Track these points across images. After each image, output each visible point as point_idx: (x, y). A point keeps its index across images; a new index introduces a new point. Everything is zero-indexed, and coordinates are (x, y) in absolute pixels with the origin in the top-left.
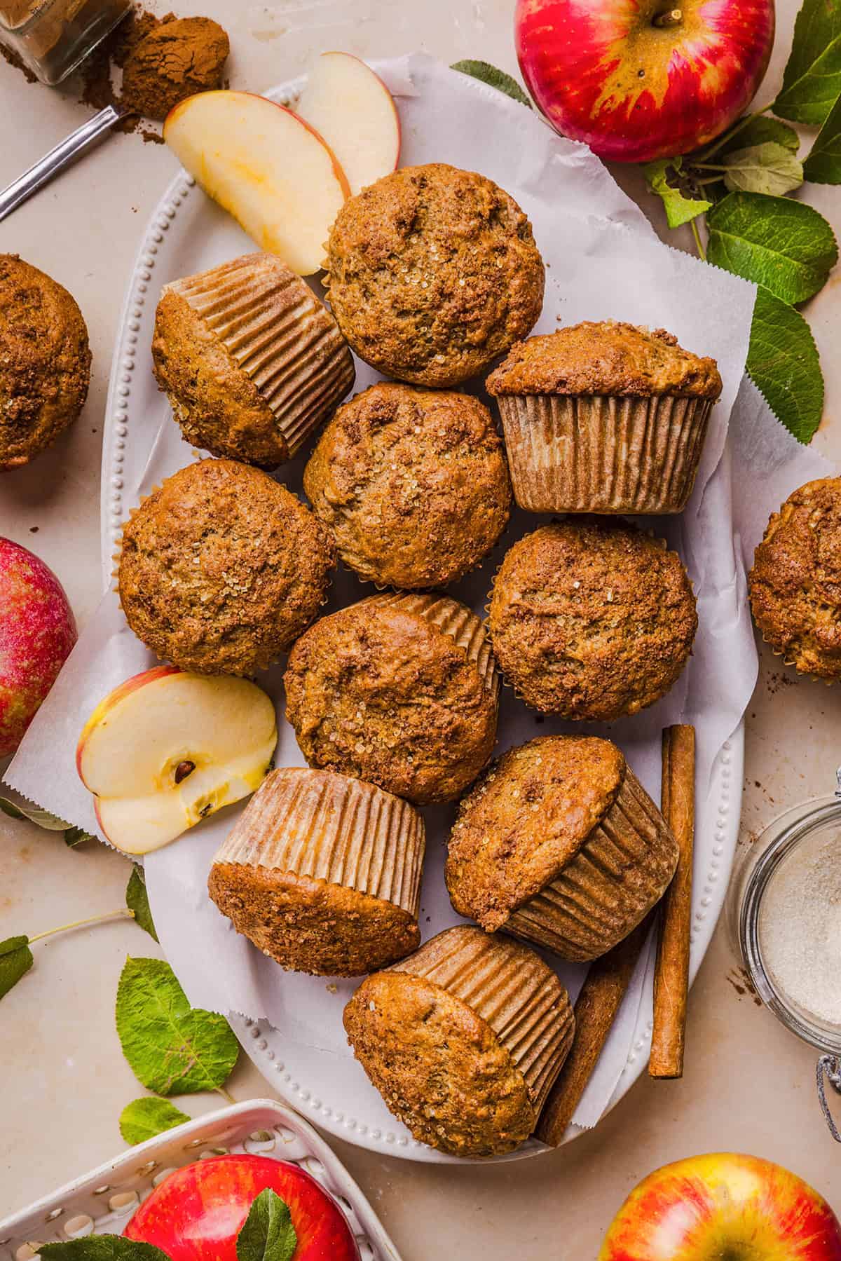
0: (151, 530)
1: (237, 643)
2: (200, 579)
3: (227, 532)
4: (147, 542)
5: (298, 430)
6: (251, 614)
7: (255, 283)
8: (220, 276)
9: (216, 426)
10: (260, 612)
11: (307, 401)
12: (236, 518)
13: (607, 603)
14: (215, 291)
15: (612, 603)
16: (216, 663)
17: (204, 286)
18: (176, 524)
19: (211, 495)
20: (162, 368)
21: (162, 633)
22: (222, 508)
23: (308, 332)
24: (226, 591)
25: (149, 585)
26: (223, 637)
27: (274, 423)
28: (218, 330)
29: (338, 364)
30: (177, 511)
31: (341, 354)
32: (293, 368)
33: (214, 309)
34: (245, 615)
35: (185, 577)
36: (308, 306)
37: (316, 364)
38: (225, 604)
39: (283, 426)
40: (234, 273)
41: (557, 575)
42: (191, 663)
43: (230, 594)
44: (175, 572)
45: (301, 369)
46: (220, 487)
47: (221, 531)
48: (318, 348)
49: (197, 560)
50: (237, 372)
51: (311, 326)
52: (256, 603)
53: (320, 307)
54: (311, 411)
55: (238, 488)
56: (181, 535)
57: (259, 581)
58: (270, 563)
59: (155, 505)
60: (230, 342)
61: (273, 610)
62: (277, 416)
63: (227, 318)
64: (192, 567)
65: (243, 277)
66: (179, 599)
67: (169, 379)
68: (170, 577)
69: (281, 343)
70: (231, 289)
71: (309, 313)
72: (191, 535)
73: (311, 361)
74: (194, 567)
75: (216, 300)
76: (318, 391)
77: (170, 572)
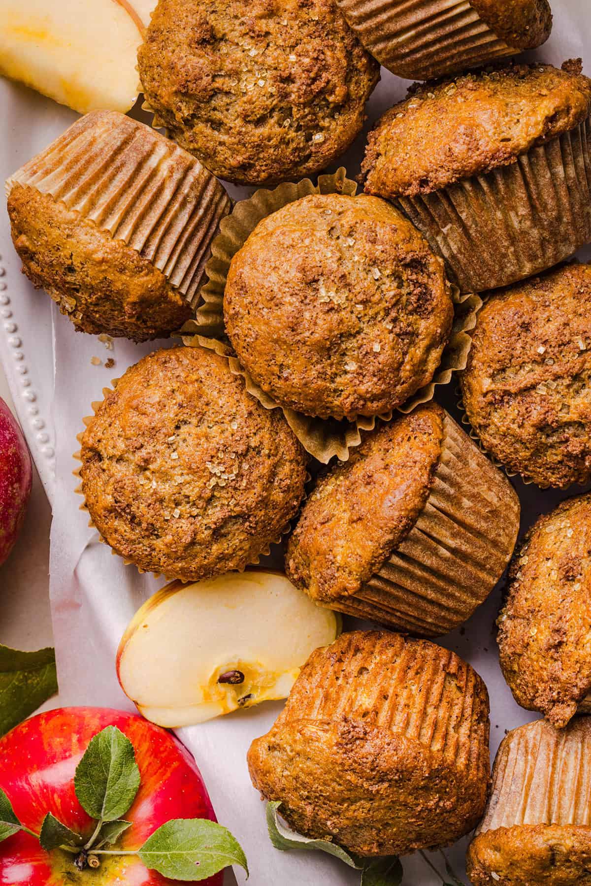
0: (117, 433)
1: (230, 536)
2: (182, 474)
3: (200, 421)
4: (114, 447)
5: (192, 281)
6: (242, 502)
7: (99, 146)
8: (60, 151)
9: (107, 306)
10: (250, 499)
11: (192, 248)
12: (207, 405)
13: (581, 353)
14: (61, 168)
15: (586, 351)
16: (209, 564)
17: (49, 166)
18: (146, 421)
19: (175, 386)
20: (33, 264)
21: (146, 542)
22: (191, 397)
23: (171, 177)
24: (213, 481)
25: (127, 492)
26: (214, 533)
27: (167, 281)
28: (79, 207)
29: (211, 200)
30: (142, 408)
31: (211, 188)
32: (168, 219)
33: (67, 187)
34: (235, 505)
35: (164, 476)
36: (161, 150)
37: (190, 207)
38: (213, 496)
39: (176, 281)
40: (74, 143)
41: (519, 345)
42: (182, 569)
43: (217, 485)
44: (153, 472)
45: (175, 217)
46: (183, 375)
47: (194, 421)
48: (185, 190)
49: (174, 456)
50: (113, 243)
51: (171, 171)
52: (246, 489)
53: (174, 148)
54: (200, 257)
55: (202, 373)
56: (153, 432)
57: (245, 466)
58: (253, 445)
59: (115, 407)
60: (95, 215)
61: (265, 494)
62: (168, 273)
63: (83, 192)
64: (171, 463)
65: (85, 143)
66: (161, 501)
67: (44, 274)
68: (148, 479)
69: (146, 198)
70: (76, 161)
71: (164, 158)
72: (164, 430)
73: (183, 205)
74: (173, 463)
75: (66, 177)
76: (200, 234)
77: (148, 473)
